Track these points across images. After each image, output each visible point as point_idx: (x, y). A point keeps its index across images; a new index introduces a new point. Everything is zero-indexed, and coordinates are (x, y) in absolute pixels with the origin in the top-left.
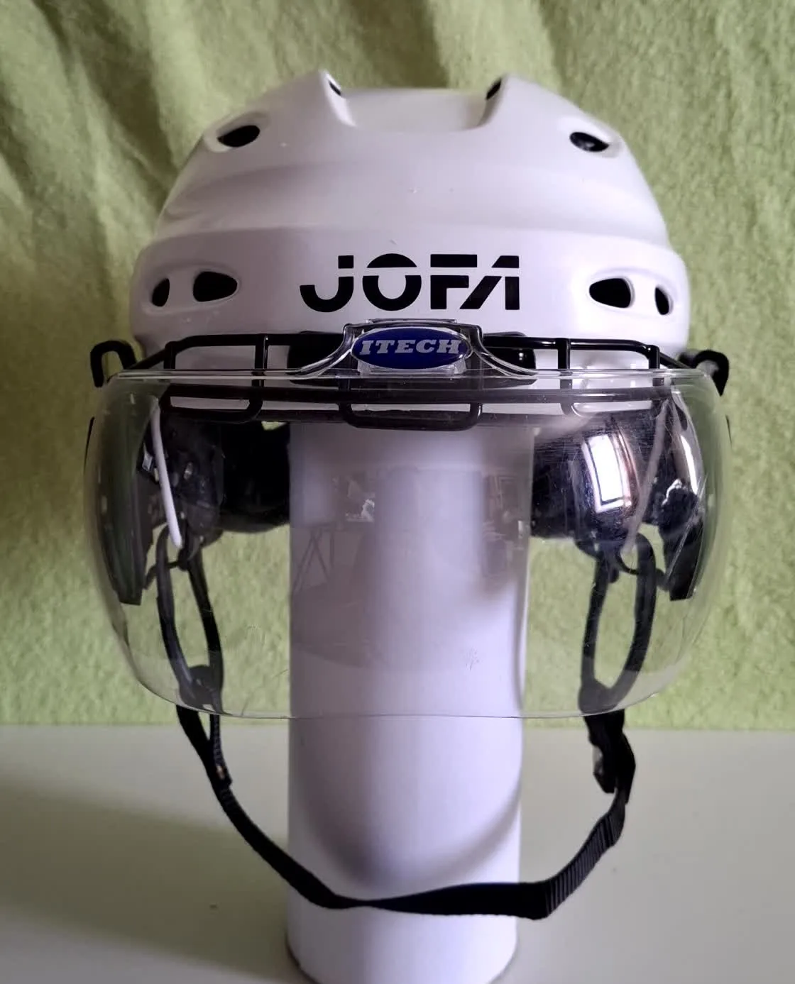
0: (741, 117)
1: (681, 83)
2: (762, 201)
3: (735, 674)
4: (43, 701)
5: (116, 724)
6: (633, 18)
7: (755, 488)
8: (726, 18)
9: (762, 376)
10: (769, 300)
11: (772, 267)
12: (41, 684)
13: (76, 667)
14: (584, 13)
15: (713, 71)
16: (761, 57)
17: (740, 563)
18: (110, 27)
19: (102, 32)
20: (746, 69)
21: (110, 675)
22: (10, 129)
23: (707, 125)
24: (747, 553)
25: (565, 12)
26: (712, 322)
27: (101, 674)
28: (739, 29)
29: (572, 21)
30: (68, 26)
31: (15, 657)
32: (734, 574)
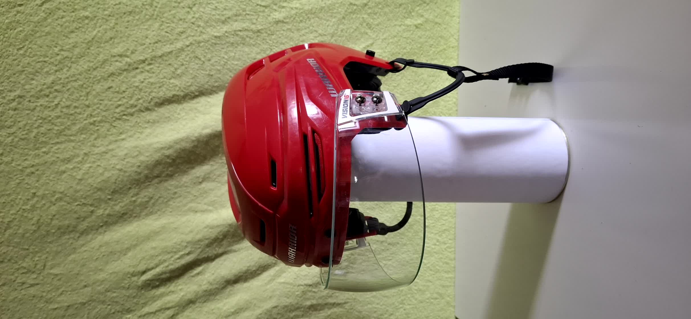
0: (247, 26)
1: (236, 47)
2: (275, 19)
3: (439, 24)
4: (447, 263)
5: (455, 239)
6: (215, 64)
7: (373, 19)
8: (215, 32)
9: (335, 17)
10: (309, 15)
11: (298, 14)
12: (441, 264)
13: (435, 252)
14: (214, 80)
15: (232, 36)
16: (228, 20)
17: (400, 24)
18: (221, 237)
19: (222, 240)
20: (232, 25)
21: (438, 241)
22: (254, 271)
23: (250, 38)
24: (396, 20)
25: (214, 87)
26: (317, 35)
27: (438, 244)
28: (218, 28)
29: (216, 84)
30: (221, 251)
31: (432, 272)
32: (404, 25)
